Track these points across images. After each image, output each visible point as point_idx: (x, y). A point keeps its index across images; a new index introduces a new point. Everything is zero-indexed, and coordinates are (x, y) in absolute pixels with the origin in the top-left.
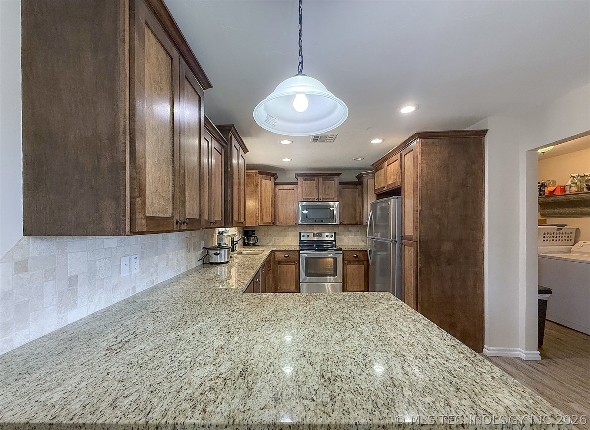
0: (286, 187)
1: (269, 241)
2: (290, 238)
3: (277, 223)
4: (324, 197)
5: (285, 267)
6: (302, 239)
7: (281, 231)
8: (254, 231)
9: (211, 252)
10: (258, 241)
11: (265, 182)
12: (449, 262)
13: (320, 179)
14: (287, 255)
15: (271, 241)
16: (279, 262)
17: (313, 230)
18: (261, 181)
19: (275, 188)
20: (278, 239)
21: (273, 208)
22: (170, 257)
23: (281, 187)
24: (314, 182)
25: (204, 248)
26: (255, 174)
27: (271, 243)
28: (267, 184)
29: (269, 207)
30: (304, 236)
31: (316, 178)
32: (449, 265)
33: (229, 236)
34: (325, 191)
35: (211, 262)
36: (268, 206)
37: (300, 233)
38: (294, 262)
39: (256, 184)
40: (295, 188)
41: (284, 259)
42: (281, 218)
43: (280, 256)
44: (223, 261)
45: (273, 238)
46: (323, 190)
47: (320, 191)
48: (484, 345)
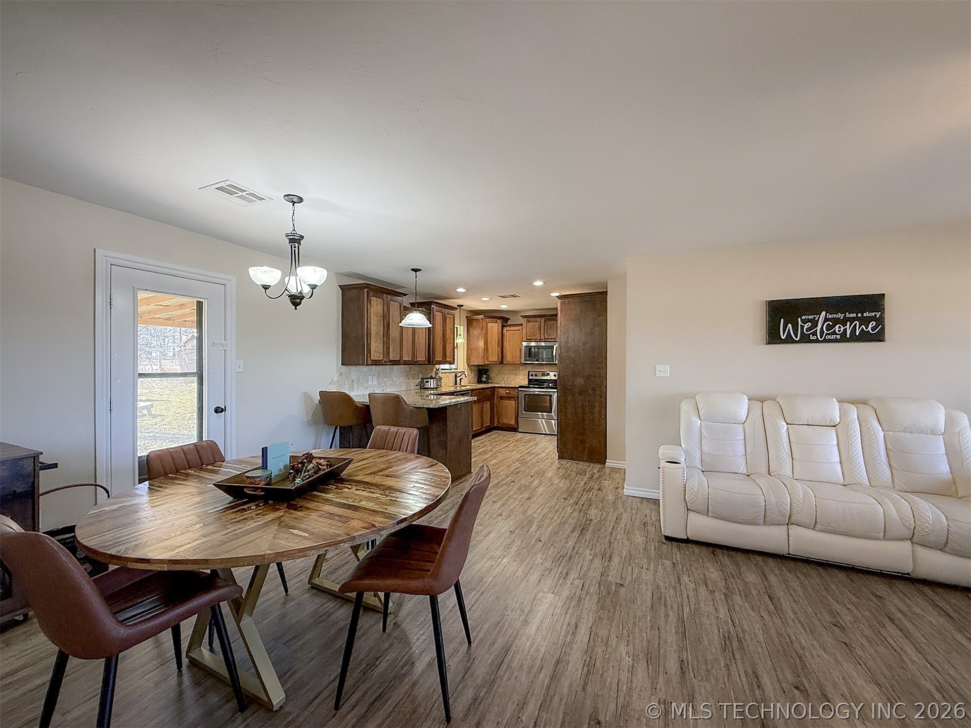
0: (512, 328)
1: (501, 379)
2: (521, 377)
3: (505, 362)
4: (546, 337)
5: (506, 402)
6: (530, 377)
7: (513, 370)
8: (487, 370)
9: (425, 380)
10: (489, 379)
11: (490, 325)
12: (581, 393)
13: (543, 320)
14: (508, 392)
15: (503, 379)
16: (502, 398)
17: (543, 369)
18: (487, 324)
19: (502, 329)
20: (510, 378)
21: (500, 349)
22: (394, 380)
23: (508, 328)
24: (537, 323)
25: (421, 378)
26: (482, 319)
27: (504, 381)
28: (494, 327)
29: (495, 348)
30: (532, 375)
31: (539, 319)
32: (581, 395)
33: (453, 372)
34: (547, 331)
35: (425, 387)
36: (494, 346)
37: (529, 372)
38: (514, 397)
39: (483, 327)
40: (521, 329)
41: (505, 395)
42: (509, 357)
43: (502, 392)
44: (432, 387)
45: (506, 376)
46: (545, 330)
47: (542, 332)
48: (606, 459)
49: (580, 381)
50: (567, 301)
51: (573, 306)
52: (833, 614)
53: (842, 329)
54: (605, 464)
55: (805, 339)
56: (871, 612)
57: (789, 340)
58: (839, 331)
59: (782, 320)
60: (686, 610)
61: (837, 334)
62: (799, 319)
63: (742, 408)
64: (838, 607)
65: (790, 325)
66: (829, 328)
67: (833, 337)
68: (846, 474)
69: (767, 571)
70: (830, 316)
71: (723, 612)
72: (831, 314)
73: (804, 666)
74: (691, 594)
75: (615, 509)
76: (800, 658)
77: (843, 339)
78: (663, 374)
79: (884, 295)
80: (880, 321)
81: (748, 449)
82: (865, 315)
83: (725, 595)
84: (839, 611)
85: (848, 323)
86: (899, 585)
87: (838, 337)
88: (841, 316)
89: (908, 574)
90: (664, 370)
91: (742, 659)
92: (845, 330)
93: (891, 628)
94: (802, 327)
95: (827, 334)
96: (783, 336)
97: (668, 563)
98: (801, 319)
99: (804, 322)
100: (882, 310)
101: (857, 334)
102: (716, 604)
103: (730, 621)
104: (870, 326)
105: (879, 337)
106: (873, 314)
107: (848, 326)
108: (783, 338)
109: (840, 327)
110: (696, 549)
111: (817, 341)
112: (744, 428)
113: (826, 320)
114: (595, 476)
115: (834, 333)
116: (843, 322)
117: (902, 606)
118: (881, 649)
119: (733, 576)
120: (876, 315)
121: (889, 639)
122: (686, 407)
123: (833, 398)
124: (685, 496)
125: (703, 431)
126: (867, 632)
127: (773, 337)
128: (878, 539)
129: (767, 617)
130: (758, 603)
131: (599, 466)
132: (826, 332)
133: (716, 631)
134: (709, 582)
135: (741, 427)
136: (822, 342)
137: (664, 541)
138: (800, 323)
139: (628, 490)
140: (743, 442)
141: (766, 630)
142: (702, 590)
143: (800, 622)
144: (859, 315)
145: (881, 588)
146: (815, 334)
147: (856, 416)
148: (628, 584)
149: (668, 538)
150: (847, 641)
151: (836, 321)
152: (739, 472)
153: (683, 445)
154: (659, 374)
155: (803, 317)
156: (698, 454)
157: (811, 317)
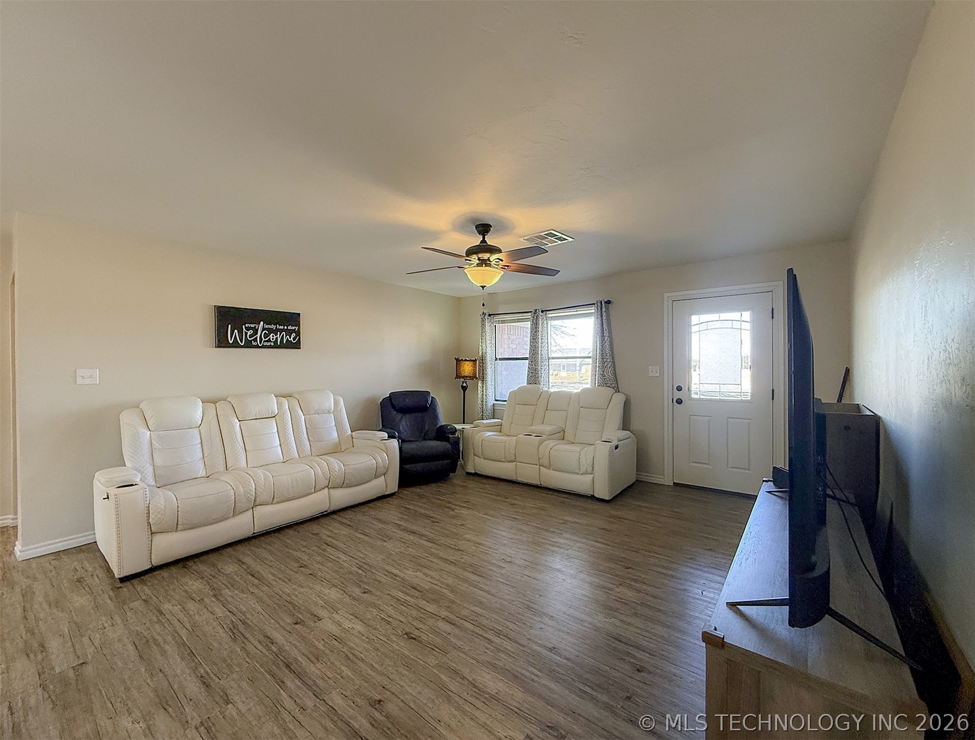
52: (297, 560)
53: (275, 337)
55: (248, 345)
56: (316, 546)
57: (235, 345)
58: (273, 339)
59: (230, 326)
60: (183, 633)
61: (271, 342)
62: (244, 326)
63: (197, 412)
64: (298, 554)
65: (236, 331)
66: (266, 336)
67: (268, 344)
68: (284, 454)
69: (241, 557)
70: (267, 327)
71: (219, 611)
72: (267, 324)
73: (294, 605)
74: (181, 616)
76: (290, 603)
77: (276, 346)
78: (89, 381)
79: (299, 314)
80: (298, 334)
81: (205, 451)
82: (289, 328)
83: (215, 596)
84: (299, 556)
85: (279, 333)
86: (322, 521)
87: (272, 344)
88: (273, 327)
89: (326, 511)
90: (89, 376)
91: (253, 635)
92: (277, 338)
93: (329, 549)
94: (246, 334)
95: (264, 341)
96: (231, 340)
97: (137, 604)
98: (245, 327)
99: (248, 328)
100: (299, 326)
101: (284, 343)
102: (210, 609)
103: (228, 613)
104: (292, 337)
105: (296, 346)
106: (294, 328)
107: (278, 336)
108: (231, 342)
109: (273, 336)
110: (165, 573)
111: (257, 347)
112: (200, 431)
113: (264, 329)
115: (269, 341)
116: (275, 332)
117: (328, 533)
118: (330, 564)
119: (214, 577)
120: (295, 329)
121: (331, 556)
122: (127, 419)
123: (271, 394)
124: (149, 519)
125: (154, 442)
126: (319, 559)
127: (222, 342)
128: (312, 494)
129: (256, 591)
130: (245, 585)
132: (264, 339)
133: (221, 631)
134: (194, 595)
135: (196, 431)
136: (260, 347)
137: (120, 585)
138: (244, 330)
140: (200, 445)
141: (260, 600)
142: (191, 606)
143: (280, 579)
144: (286, 328)
145: (315, 528)
146: (255, 340)
147: (287, 407)
148: (93, 657)
149: (123, 580)
150: (311, 572)
151: (271, 331)
152: (199, 476)
153: (128, 464)
154: (80, 381)
155: (247, 325)
156: (151, 468)
157: (253, 326)
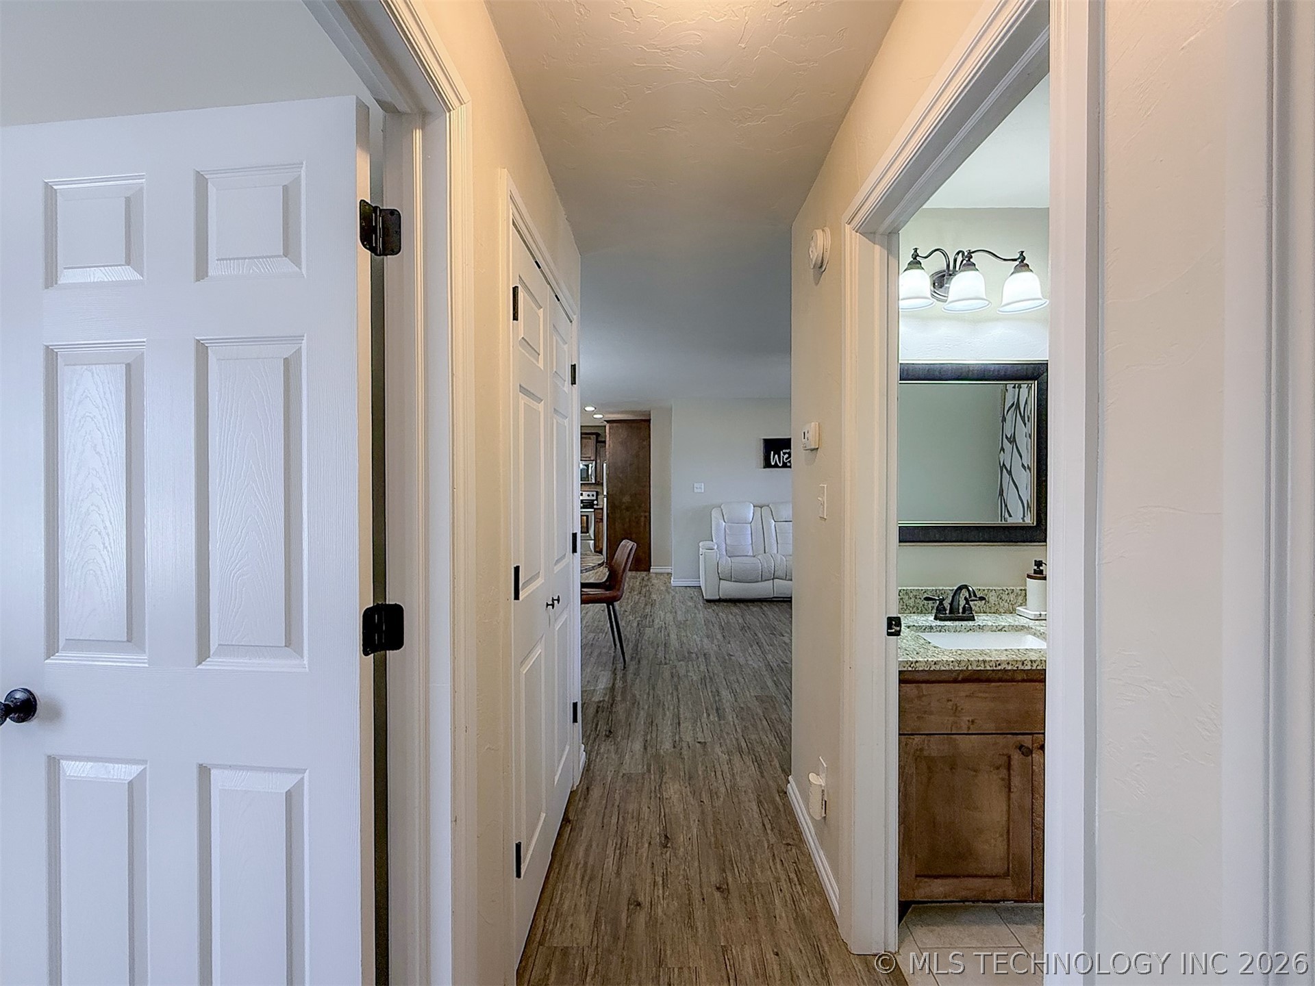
12: (627, 509)
32: (628, 511)
48: (651, 566)
49: (626, 499)
50: (615, 425)
51: (620, 430)
54: (649, 570)
55: (785, 465)
57: (776, 466)
59: (772, 452)
62: (781, 452)
63: (750, 512)
65: (776, 456)
74: (725, 618)
75: (669, 593)
78: (699, 491)
81: (753, 540)
90: (700, 488)
94: (783, 457)
96: (773, 463)
97: (709, 608)
99: (784, 454)
112: (751, 526)
114: (646, 578)
122: (715, 514)
124: (719, 570)
125: (727, 529)
127: (767, 464)
131: (644, 574)
134: (733, 612)
135: (749, 525)
137: (706, 604)
138: (782, 454)
139: (674, 582)
140: (750, 536)
142: (730, 617)
148: (690, 619)
149: (709, 601)
152: (748, 554)
153: (714, 541)
154: (696, 490)
155: (784, 451)
156: (724, 545)
157: (788, 451)
